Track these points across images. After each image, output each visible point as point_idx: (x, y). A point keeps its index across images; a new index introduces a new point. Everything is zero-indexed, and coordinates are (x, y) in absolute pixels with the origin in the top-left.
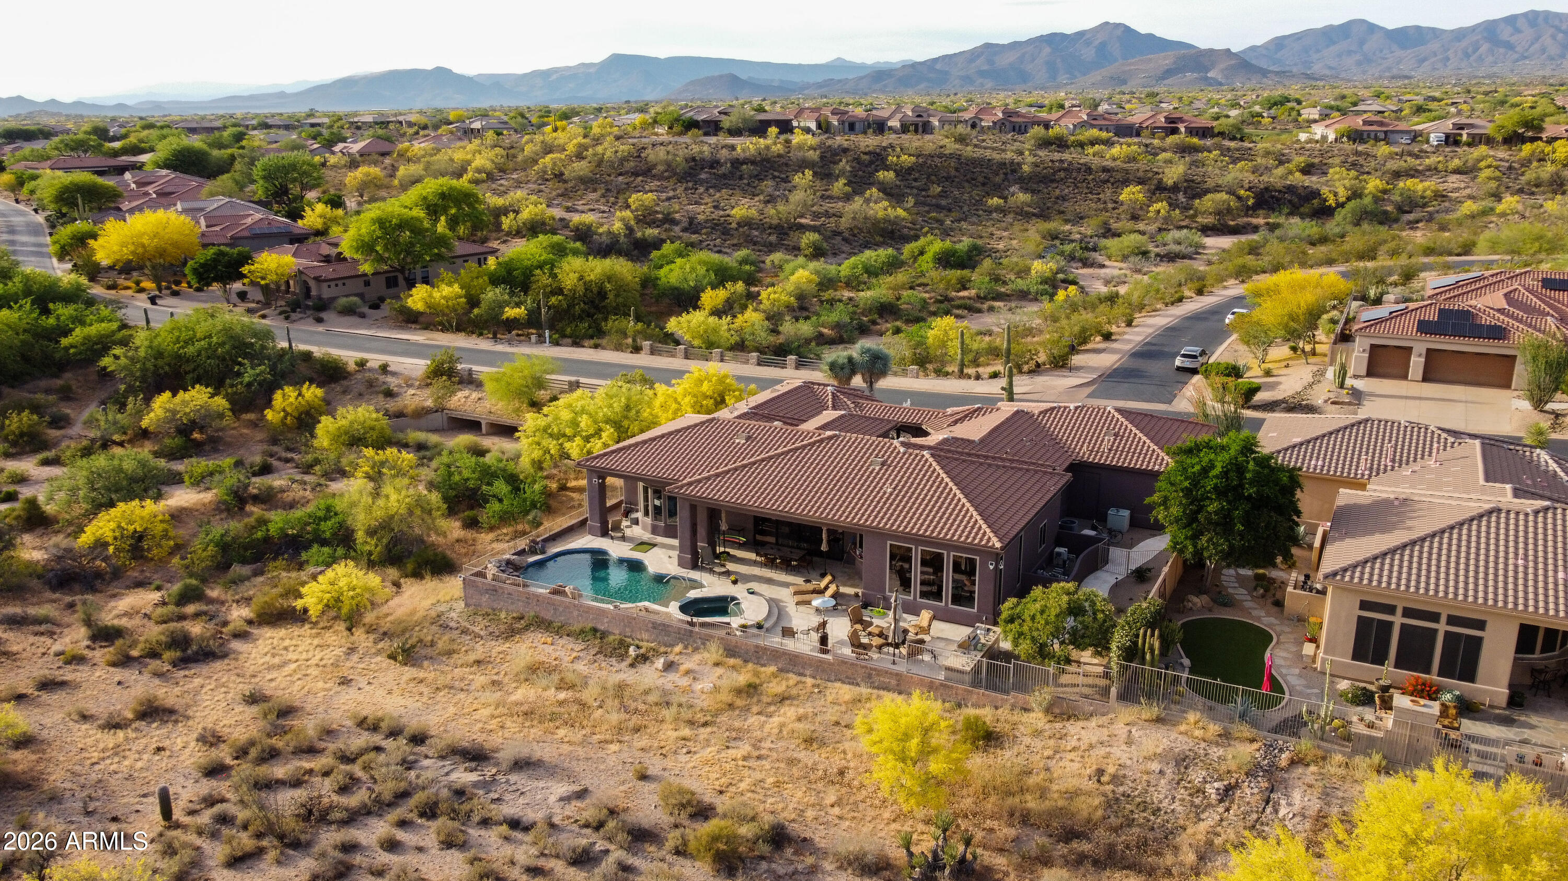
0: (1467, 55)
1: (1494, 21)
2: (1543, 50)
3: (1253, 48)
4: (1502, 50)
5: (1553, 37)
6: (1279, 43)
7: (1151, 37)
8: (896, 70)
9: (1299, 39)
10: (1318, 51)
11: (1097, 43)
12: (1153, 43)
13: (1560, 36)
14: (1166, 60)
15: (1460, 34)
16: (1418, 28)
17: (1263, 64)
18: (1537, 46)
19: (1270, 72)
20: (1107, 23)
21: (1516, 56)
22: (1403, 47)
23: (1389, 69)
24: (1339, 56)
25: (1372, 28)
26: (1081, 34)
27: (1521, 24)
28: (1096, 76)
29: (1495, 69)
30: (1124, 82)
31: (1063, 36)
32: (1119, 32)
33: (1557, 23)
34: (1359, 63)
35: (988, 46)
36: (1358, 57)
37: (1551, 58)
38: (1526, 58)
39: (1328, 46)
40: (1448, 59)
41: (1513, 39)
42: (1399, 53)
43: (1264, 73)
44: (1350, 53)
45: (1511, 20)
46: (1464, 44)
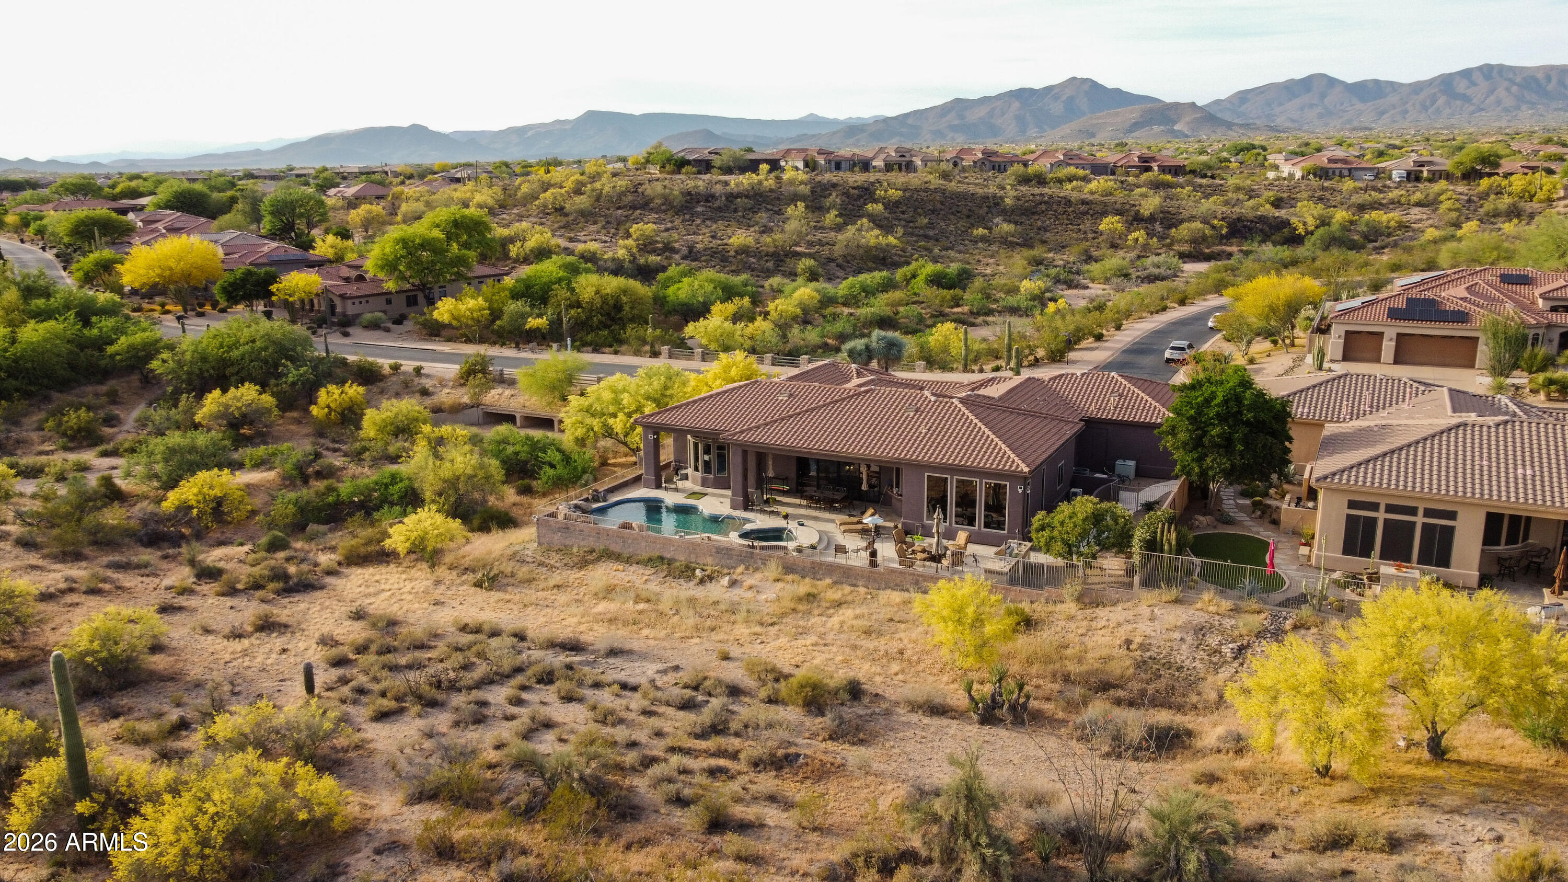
0: (1425, 108)
1: (1451, 74)
2: (1499, 102)
3: (1217, 102)
4: (1458, 102)
5: (1508, 90)
6: (1243, 97)
7: (1118, 91)
8: (869, 125)
9: (1262, 92)
10: (1281, 104)
11: (1064, 98)
12: (1119, 97)
13: (1515, 89)
14: (1132, 114)
15: (1417, 87)
16: (1376, 82)
17: (1228, 117)
18: (1492, 98)
19: (1234, 124)
20: (1074, 78)
21: (1472, 108)
22: (1363, 100)
23: (1349, 121)
24: (1302, 109)
25: (1332, 82)
26: (1049, 89)
27: (1476, 76)
28: (1066, 129)
29: (1452, 121)
30: (1093, 135)
31: (1031, 91)
32: (1086, 87)
33: (1511, 76)
34: (1320, 116)
35: (958, 101)
36: (1319, 110)
37: (1506, 110)
38: (1483, 110)
39: (1290, 100)
40: (1406, 112)
41: (1469, 92)
42: (1359, 106)
43: (1229, 125)
44: (1312, 106)
45: (1466, 74)
46: (1422, 96)
